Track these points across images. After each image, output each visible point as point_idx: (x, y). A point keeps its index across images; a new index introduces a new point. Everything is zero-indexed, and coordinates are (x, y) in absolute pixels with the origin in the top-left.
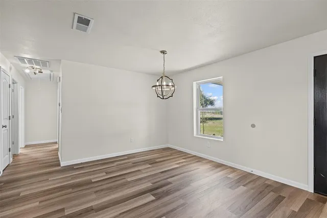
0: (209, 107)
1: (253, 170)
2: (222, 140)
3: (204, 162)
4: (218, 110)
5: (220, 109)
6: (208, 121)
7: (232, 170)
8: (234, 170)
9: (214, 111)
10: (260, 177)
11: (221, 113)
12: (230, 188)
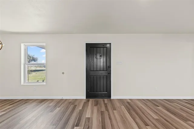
0: (33, 62)
1: (63, 97)
2: (45, 84)
3: (31, 102)
4: (42, 65)
5: (43, 64)
6: (32, 73)
7: (51, 101)
8: (52, 100)
9: (36, 65)
10: (66, 100)
11: (44, 67)
12: (51, 112)
